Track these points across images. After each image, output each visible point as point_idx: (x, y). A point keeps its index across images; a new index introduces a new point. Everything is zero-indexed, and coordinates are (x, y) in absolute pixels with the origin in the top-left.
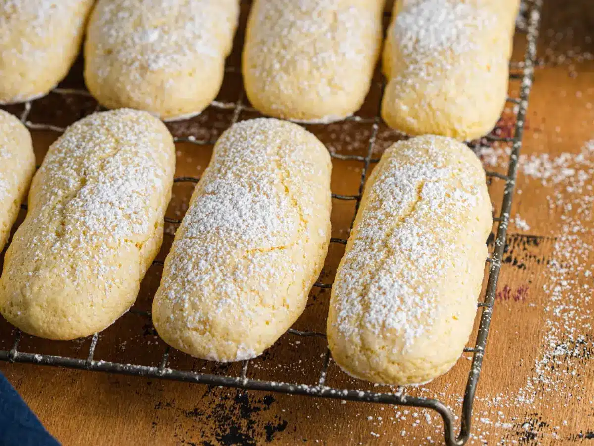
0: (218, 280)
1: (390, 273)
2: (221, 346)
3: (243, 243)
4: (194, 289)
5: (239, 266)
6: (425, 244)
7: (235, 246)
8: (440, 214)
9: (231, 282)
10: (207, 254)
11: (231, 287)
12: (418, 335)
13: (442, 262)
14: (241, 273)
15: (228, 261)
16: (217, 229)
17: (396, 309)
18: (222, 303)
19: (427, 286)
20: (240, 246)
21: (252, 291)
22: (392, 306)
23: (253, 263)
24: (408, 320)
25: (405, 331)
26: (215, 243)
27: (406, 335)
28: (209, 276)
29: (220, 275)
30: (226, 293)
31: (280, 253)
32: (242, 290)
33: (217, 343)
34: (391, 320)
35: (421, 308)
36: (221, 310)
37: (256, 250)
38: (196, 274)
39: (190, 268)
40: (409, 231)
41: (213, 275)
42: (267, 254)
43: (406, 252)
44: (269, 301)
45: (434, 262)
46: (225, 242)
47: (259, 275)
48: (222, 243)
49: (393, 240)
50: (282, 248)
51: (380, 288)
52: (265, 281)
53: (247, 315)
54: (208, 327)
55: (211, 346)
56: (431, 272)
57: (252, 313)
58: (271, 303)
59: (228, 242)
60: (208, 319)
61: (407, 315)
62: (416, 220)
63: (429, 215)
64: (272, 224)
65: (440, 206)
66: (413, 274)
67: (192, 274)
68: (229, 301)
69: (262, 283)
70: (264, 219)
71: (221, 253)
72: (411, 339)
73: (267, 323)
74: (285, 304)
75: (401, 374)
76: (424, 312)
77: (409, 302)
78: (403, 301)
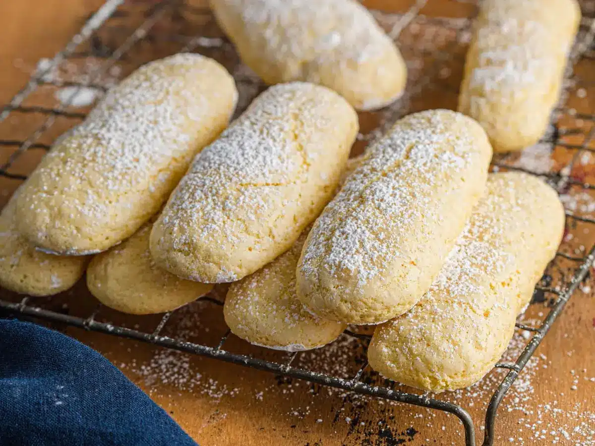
0: (209, 207)
1: (357, 219)
2: (203, 266)
3: (238, 177)
4: (185, 215)
5: (231, 196)
6: (397, 196)
7: (231, 180)
8: (422, 171)
9: (220, 210)
10: (204, 186)
11: (219, 214)
12: (370, 276)
13: (410, 212)
14: (230, 202)
15: (221, 192)
16: (219, 165)
17: (354, 252)
18: (207, 228)
19: (389, 233)
20: (235, 179)
21: (238, 220)
22: (350, 249)
23: (245, 195)
24: (363, 262)
25: (359, 272)
26: (213, 177)
27: (359, 276)
28: (201, 204)
29: (212, 204)
30: (213, 220)
31: (274, 188)
32: (229, 218)
33: (198, 265)
34: (347, 262)
35: (378, 252)
36: (206, 234)
37: (250, 184)
38: (191, 203)
39: (186, 198)
40: (386, 184)
41: (205, 203)
42: (260, 188)
43: (376, 202)
44: (254, 229)
45: (402, 213)
46: (222, 176)
47: (247, 205)
48: (220, 177)
49: (368, 192)
50: (277, 185)
51: (343, 233)
52: (252, 211)
53: (230, 240)
54: (191, 249)
55: (194, 267)
56: (396, 220)
57: (235, 238)
58: (255, 232)
59: (225, 176)
60: (192, 240)
61: (364, 258)
62: (397, 175)
63: (410, 172)
64: (272, 163)
65: (425, 164)
66: (378, 221)
67: (187, 203)
68: (214, 226)
69: (249, 213)
70: (264, 158)
71: (216, 185)
72: (364, 280)
73: (250, 249)
74: (271, 234)
75: (354, 313)
76: (381, 256)
77: (368, 246)
78: (362, 245)
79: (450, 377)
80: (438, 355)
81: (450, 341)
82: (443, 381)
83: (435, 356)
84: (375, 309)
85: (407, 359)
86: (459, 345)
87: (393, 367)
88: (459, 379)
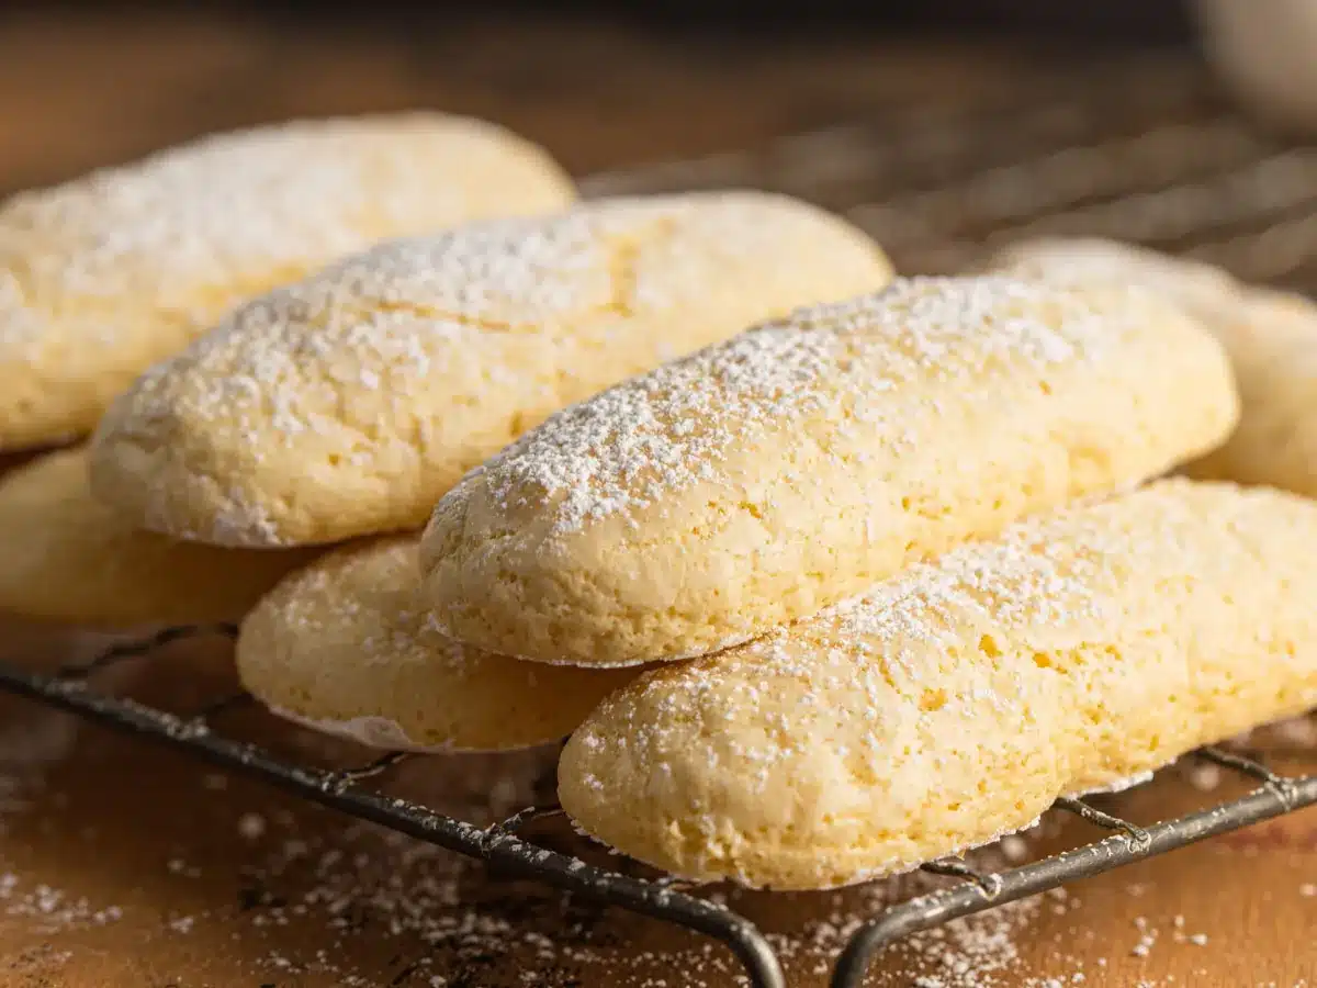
2: (183, 484)
12: (599, 513)
17: (580, 451)
21: (324, 379)
24: (595, 478)
25: (569, 497)
27: (565, 508)
32: (299, 371)
33: (172, 478)
35: (651, 460)
36: (216, 400)
53: (279, 424)
55: (159, 485)
57: (294, 423)
58: (366, 420)
61: (602, 467)
68: (247, 382)
69: (365, 367)
72: (575, 518)
73: (334, 460)
74: (417, 438)
75: (530, 614)
76: (652, 469)
77: (628, 443)
78: (613, 439)
79: (746, 836)
80: (722, 762)
81: (774, 732)
82: (719, 840)
83: (713, 763)
84: (591, 610)
85: (638, 768)
86: (796, 750)
87: (598, 789)
88: (770, 850)
